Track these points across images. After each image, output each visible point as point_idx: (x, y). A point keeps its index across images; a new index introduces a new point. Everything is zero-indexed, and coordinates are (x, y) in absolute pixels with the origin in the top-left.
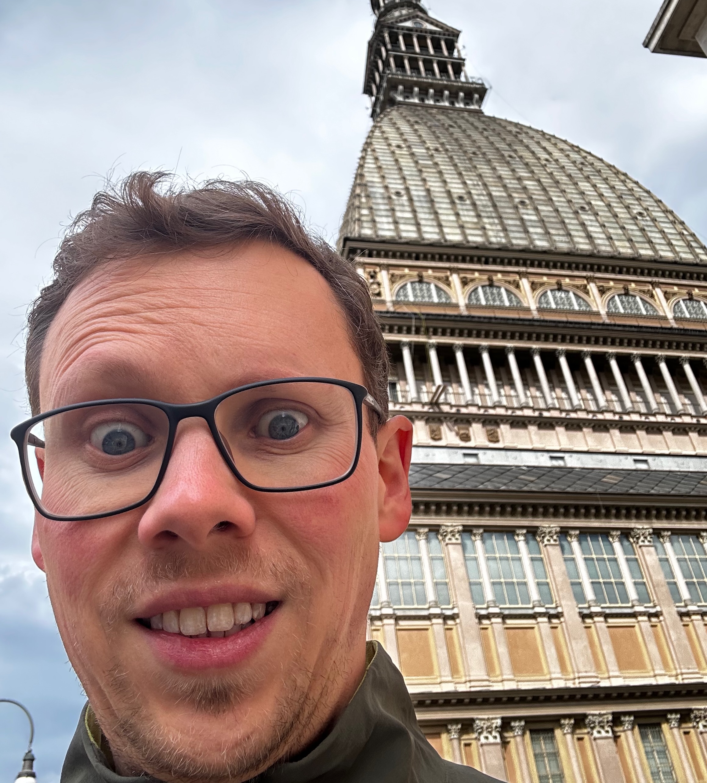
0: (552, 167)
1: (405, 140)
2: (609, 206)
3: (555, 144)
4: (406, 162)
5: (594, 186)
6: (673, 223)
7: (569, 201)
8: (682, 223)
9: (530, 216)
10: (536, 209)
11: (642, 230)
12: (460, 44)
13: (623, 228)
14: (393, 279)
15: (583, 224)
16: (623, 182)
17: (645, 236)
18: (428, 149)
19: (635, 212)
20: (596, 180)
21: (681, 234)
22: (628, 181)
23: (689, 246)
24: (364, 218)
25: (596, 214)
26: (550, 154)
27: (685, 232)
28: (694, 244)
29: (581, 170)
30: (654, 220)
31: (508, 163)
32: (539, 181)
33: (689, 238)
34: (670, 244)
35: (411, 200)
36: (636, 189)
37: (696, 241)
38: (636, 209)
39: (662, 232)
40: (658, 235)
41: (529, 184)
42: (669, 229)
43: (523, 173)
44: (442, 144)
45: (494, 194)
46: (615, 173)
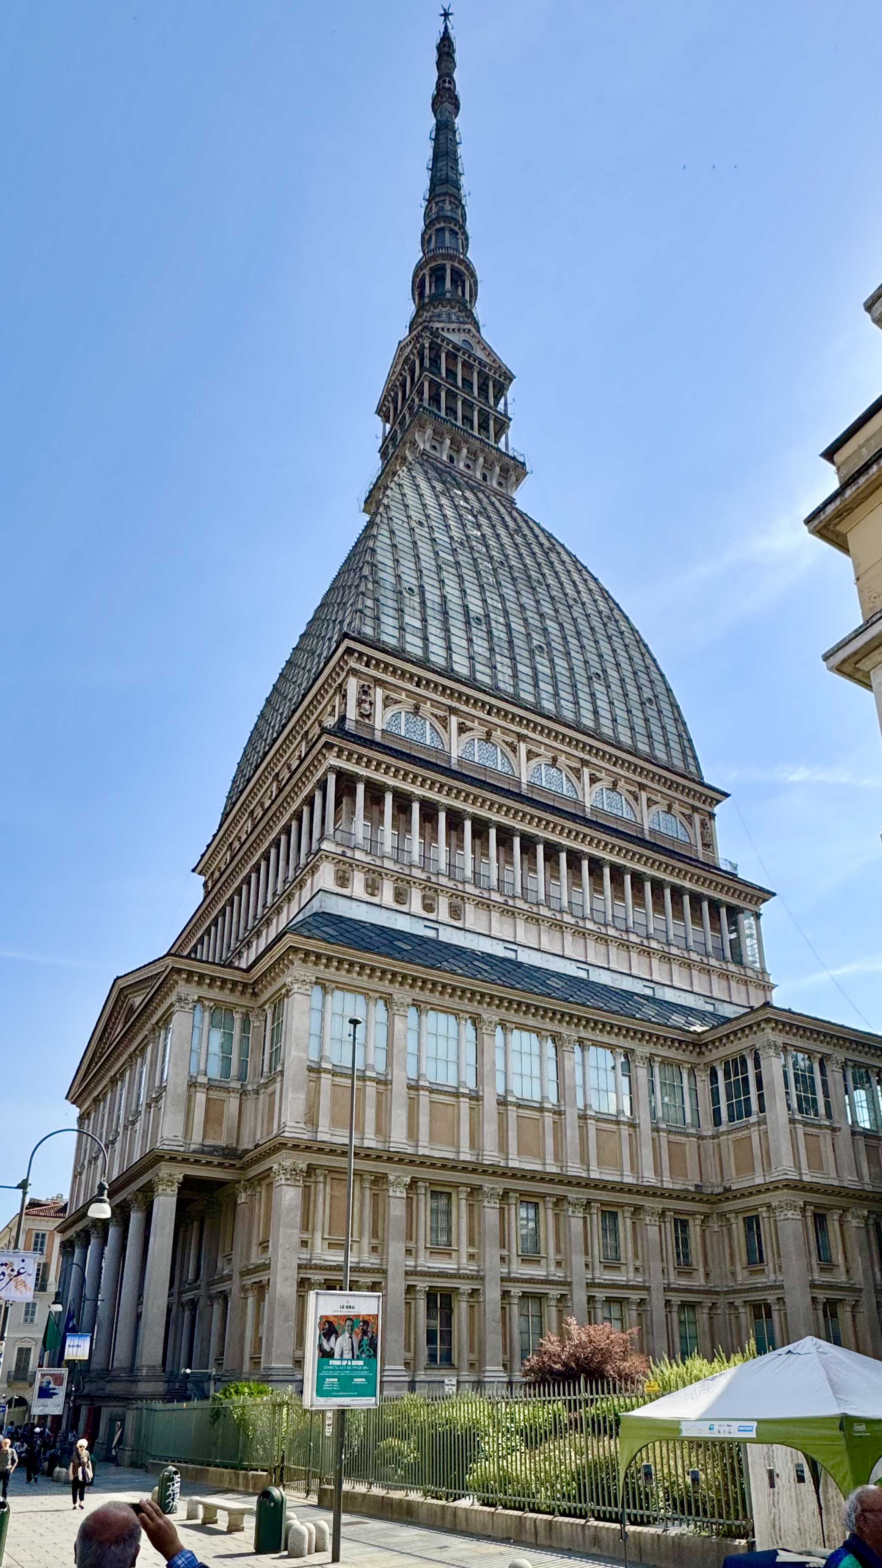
0: (577, 611)
1: (428, 516)
2: (622, 680)
3: (585, 580)
4: (425, 549)
5: (614, 651)
6: (675, 720)
7: (586, 662)
8: (684, 724)
9: (544, 669)
10: (551, 661)
11: (646, 720)
12: (510, 393)
13: (629, 712)
14: (388, 702)
15: (593, 695)
16: (642, 654)
17: (648, 728)
18: (451, 538)
19: (646, 696)
20: (617, 644)
21: (680, 736)
22: (647, 654)
23: (683, 753)
24: (368, 612)
25: (608, 687)
26: (578, 592)
27: (685, 737)
28: (688, 752)
29: (605, 625)
30: (660, 712)
31: (533, 589)
32: (561, 625)
33: (686, 744)
34: (667, 745)
35: (423, 603)
36: (653, 669)
37: (692, 748)
38: (647, 693)
39: (663, 728)
40: (660, 731)
41: (551, 625)
42: (671, 728)
43: (547, 608)
44: (468, 537)
45: (513, 625)
46: (637, 641)
